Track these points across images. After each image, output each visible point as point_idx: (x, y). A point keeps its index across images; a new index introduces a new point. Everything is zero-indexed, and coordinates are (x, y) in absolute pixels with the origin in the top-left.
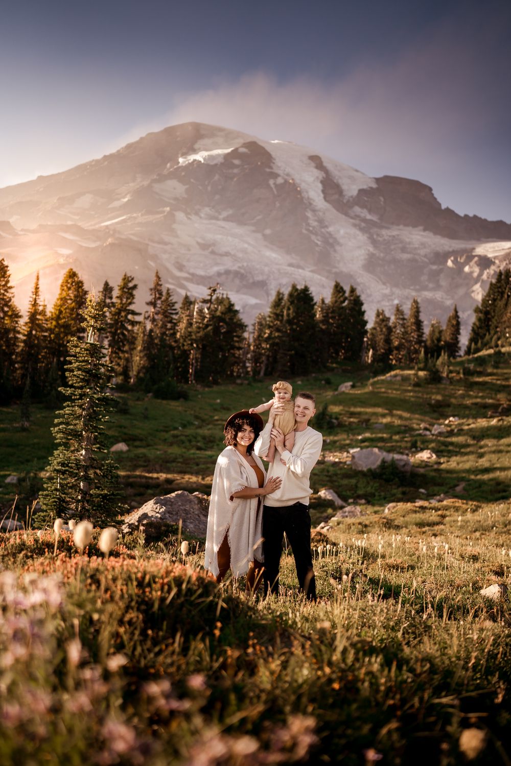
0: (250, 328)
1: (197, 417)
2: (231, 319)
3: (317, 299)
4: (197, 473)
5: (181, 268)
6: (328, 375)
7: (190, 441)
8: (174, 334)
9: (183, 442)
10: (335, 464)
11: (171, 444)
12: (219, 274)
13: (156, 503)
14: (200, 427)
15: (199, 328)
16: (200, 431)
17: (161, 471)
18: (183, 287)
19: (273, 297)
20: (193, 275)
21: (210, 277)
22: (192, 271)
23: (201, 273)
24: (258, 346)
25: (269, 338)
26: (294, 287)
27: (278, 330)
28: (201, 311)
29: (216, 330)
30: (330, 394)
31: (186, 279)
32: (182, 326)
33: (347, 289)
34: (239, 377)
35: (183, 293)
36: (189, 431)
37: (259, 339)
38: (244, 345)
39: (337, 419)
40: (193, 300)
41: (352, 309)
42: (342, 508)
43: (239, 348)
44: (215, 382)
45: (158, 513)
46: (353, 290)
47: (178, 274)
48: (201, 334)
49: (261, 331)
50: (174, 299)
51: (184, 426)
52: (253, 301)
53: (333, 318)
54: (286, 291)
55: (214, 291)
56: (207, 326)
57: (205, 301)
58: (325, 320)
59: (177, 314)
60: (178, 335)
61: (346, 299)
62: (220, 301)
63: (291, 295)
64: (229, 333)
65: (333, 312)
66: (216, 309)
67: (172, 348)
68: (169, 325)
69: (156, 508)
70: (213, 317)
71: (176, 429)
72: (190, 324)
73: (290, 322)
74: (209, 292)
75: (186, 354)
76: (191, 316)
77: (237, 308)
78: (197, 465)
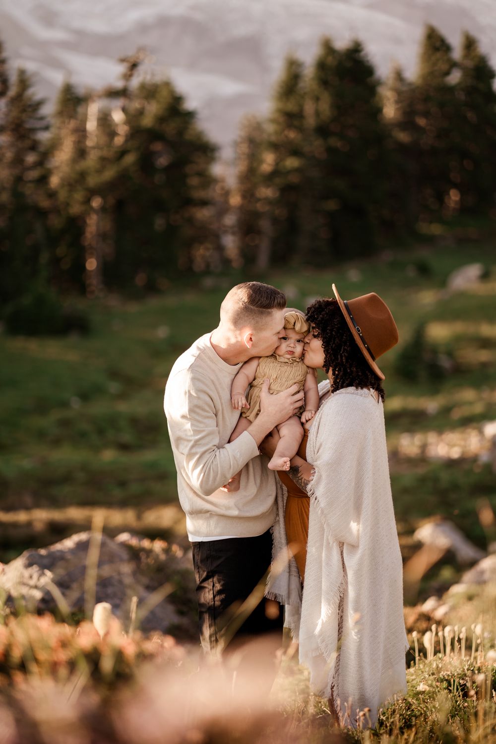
0: (227, 153)
1: (114, 374)
2: (181, 132)
3: (383, 71)
4: (123, 504)
5: (49, 18)
6: (424, 254)
7: (101, 432)
8: (43, 180)
9: (83, 435)
10: (451, 464)
11: (57, 442)
12: (143, 28)
13: (29, 565)
14: (122, 396)
15: (103, 160)
16: (123, 407)
17: (37, 505)
18: (57, 64)
19: (277, 73)
20: (80, 33)
21: (121, 38)
22: (77, 24)
23: (98, 26)
24: (248, 194)
25: (276, 173)
26: (328, 47)
27: (295, 152)
28: (105, 120)
29: (146, 162)
30: (427, 298)
31: (66, 45)
32: (63, 157)
33: (456, 42)
34: (207, 272)
35: (58, 79)
36: (99, 408)
37: (250, 177)
38: (215, 193)
39: (450, 354)
40: (81, 91)
41: (471, 91)
42: (473, 564)
43: (204, 203)
44: (151, 289)
45: (36, 587)
46: (470, 44)
47: (44, 33)
48: (109, 174)
49: (253, 158)
50: (37, 92)
51: (85, 397)
52: (228, 88)
53: (426, 114)
54: (309, 57)
55: (134, 66)
56: (122, 153)
57: (113, 94)
58: (407, 122)
59: (47, 128)
60: (55, 181)
61: (454, 65)
62: (150, 92)
63: (321, 66)
64: (178, 168)
65: (426, 99)
66: (141, 113)
67: (42, 213)
68: (31, 158)
69: (31, 577)
70: (136, 131)
71: (65, 404)
72: (81, 152)
73: (322, 131)
74: (121, 69)
75: (75, 226)
76: (81, 132)
77: (190, 105)
78: (122, 484)
